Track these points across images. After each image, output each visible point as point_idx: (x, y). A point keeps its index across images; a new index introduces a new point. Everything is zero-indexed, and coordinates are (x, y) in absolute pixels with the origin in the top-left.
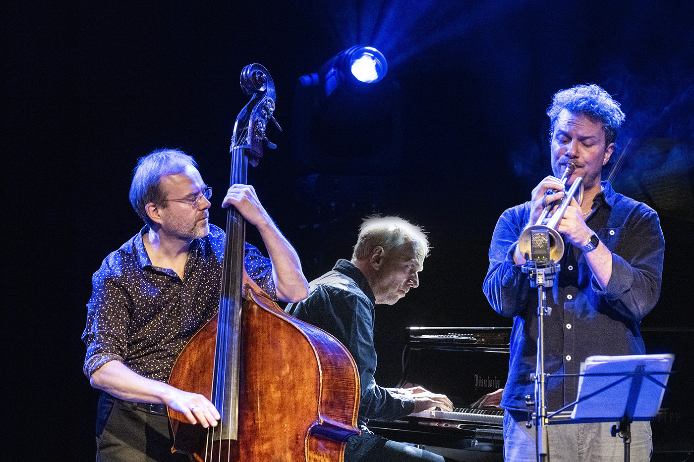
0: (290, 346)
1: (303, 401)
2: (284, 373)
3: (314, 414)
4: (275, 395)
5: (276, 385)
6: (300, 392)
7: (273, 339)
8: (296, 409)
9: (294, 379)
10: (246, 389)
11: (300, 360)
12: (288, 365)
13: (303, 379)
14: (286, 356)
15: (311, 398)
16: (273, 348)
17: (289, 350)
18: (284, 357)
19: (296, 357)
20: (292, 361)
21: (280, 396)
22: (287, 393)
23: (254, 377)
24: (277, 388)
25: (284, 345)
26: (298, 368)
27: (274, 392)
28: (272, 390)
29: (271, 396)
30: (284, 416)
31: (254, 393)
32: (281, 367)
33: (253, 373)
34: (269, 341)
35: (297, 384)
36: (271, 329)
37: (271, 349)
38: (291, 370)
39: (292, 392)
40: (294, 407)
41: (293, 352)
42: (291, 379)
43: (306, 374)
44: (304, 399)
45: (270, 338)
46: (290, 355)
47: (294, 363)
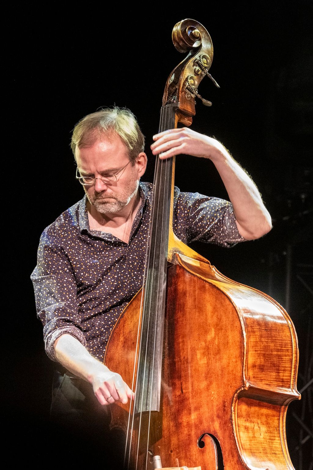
0: (215, 309)
1: (228, 366)
2: (209, 337)
3: (239, 379)
4: (201, 361)
5: (202, 351)
6: (225, 356)
7: (199, 303)
8: (222, 375)
9: (219, 343)
10: (174, 358)
11: (224, 323)
12: (213, 329)
13: (228, 343)
14: (211, 320)
15: (236, 362)
16: (199, 312)
17: (214, 314)
18: (210, 321)
19: (220, 320)
20: (217, 325)
21: (206, 362)
22: (212, 359)
23: (181, 345)
24: (204, 354)
25: (209, 308)
26: (223, 331)
27: (200, 359)
28: (199, 356)
29: (197, 363)
30: (211, 383)
31: (181, 361)
32: (206, 332)
33: (180, 340)
34: (195, 306)
35: (222, 348)
36: (197, 292)
37: (197, 314)
38: (217, 334)
39: (218, 357)
40: (220, 372)
41: (217, 316)
42: (216, 343)
43: (230, 337)
44: (229, 363)
45: (197, 303)
46: (215, 319)
47: (219, 327)
